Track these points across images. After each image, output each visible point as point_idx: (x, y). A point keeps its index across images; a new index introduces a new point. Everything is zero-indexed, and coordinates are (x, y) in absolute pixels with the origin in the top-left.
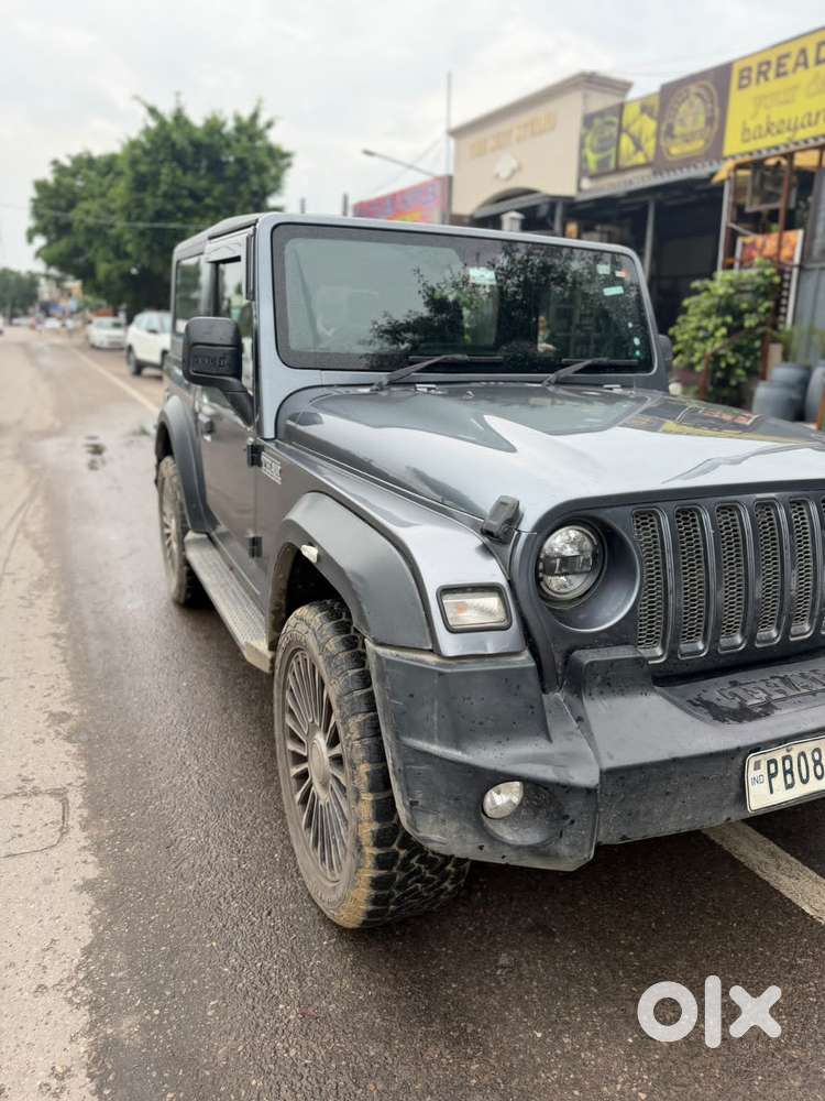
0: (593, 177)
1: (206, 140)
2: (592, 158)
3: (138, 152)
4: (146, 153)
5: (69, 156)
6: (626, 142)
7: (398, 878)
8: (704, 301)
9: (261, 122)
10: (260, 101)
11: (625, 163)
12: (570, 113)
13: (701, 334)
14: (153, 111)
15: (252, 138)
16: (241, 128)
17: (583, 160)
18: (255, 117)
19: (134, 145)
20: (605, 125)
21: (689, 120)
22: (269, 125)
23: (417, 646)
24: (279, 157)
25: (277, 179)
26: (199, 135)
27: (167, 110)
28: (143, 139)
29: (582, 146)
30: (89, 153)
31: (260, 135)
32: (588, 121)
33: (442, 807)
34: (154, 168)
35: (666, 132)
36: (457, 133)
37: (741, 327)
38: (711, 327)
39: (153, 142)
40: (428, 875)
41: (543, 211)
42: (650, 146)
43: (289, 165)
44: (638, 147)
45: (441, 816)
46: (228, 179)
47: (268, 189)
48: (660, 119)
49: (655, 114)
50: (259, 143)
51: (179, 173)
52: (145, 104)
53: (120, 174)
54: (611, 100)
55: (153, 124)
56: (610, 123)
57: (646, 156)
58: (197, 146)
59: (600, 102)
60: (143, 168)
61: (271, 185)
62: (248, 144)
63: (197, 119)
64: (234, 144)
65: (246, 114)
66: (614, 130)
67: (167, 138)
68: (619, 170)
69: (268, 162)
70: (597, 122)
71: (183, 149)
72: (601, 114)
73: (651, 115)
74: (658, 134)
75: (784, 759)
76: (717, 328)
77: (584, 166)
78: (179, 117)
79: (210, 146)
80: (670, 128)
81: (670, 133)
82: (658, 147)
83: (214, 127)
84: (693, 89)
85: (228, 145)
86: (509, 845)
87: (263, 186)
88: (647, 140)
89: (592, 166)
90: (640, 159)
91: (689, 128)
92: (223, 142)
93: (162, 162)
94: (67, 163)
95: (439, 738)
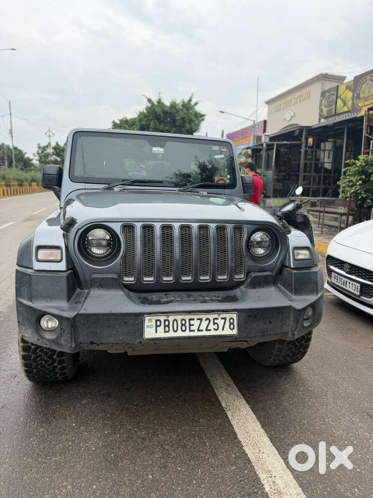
0: (325, 118)
1: (169, 111)
2: (325, 110)
3: (142, 116)
4: (145, 116)
5: (118, 120)
6: (339, 102)
7: (32, 357)
8: (353, 169)
9: (193, 103)
10: (192, 94)
11: (339, 111)
12: (316, 91)
13: (351, 184)
14: (150, 100)
15: (188, 109)
16: (184, 105)
17: (321, 111)
18: (190, 100)
19: (141, 113)
20: (330, 95)
21: (367, 91)
22: (196, 104)
23: (28, 266)
24: (200, 117)
25: (198, 125)
26: (166, 109)
27: (155, 100)
28: (145, 111)
29: (321, 105)
30: (126, 118)
31: (192, 108)
32: (323, 94)
33: (26, 323)
34: (148, 122)
35: (356, 97)
36: (268, 103)
37: (369, 181)
38: (354, 180)
39: (148, 112)
40: (45, 358)
41: (297, 133)
42: (350, 103)
43: (203, 120)
44: (345, 104)
45: (26, 326)
46: (178, 126)
47: (193, 130)
48: (354, 92)
49: (352, 90)
50: (191, 111)
51: (158, 124)
52: (147, 97)
53: (136, 125)
54: (334, 84)
55: (149, 105)
56: (333, 94)
57: (348, 108)
58: (165, 113)
59: (329, 85)
60: (143, 123)
61: (195, 128)
62: (187, 111)
63: (167, 103)
64: (180, 112)
65: (186, 100)
66: (334, 97)
67: (154, 110)
68: (336, 114)
69: (194, 119)
70: (327, 94)
71: (160, 114)
72: (329, 91)
73: (350, 90)
74: (353, 98)
75: (165, 321)
76: (357, 181)
77: (322, 114)
78: (159, 102)
79: (171, 113)
80: (359, 95)
81: (358, 97)
82: (353, 104)
83: (173, 105)
84: (368, 77)
85: (178, 112)
86: (47, 339)
87: (191, 128)
88: (349, 101)
89: (325, 113)
90: (346, 109)
91: (367, 95)
92: (176, 111)
93: (151, 120)
94: (118, 122)
95: (27, 297)
